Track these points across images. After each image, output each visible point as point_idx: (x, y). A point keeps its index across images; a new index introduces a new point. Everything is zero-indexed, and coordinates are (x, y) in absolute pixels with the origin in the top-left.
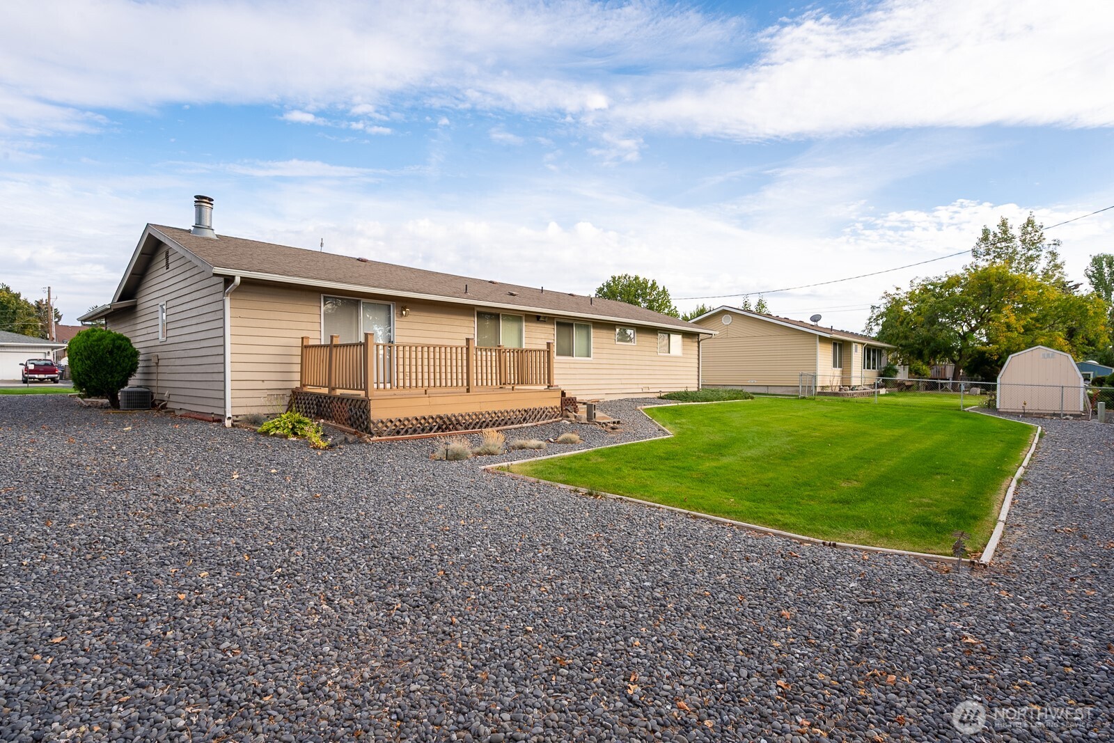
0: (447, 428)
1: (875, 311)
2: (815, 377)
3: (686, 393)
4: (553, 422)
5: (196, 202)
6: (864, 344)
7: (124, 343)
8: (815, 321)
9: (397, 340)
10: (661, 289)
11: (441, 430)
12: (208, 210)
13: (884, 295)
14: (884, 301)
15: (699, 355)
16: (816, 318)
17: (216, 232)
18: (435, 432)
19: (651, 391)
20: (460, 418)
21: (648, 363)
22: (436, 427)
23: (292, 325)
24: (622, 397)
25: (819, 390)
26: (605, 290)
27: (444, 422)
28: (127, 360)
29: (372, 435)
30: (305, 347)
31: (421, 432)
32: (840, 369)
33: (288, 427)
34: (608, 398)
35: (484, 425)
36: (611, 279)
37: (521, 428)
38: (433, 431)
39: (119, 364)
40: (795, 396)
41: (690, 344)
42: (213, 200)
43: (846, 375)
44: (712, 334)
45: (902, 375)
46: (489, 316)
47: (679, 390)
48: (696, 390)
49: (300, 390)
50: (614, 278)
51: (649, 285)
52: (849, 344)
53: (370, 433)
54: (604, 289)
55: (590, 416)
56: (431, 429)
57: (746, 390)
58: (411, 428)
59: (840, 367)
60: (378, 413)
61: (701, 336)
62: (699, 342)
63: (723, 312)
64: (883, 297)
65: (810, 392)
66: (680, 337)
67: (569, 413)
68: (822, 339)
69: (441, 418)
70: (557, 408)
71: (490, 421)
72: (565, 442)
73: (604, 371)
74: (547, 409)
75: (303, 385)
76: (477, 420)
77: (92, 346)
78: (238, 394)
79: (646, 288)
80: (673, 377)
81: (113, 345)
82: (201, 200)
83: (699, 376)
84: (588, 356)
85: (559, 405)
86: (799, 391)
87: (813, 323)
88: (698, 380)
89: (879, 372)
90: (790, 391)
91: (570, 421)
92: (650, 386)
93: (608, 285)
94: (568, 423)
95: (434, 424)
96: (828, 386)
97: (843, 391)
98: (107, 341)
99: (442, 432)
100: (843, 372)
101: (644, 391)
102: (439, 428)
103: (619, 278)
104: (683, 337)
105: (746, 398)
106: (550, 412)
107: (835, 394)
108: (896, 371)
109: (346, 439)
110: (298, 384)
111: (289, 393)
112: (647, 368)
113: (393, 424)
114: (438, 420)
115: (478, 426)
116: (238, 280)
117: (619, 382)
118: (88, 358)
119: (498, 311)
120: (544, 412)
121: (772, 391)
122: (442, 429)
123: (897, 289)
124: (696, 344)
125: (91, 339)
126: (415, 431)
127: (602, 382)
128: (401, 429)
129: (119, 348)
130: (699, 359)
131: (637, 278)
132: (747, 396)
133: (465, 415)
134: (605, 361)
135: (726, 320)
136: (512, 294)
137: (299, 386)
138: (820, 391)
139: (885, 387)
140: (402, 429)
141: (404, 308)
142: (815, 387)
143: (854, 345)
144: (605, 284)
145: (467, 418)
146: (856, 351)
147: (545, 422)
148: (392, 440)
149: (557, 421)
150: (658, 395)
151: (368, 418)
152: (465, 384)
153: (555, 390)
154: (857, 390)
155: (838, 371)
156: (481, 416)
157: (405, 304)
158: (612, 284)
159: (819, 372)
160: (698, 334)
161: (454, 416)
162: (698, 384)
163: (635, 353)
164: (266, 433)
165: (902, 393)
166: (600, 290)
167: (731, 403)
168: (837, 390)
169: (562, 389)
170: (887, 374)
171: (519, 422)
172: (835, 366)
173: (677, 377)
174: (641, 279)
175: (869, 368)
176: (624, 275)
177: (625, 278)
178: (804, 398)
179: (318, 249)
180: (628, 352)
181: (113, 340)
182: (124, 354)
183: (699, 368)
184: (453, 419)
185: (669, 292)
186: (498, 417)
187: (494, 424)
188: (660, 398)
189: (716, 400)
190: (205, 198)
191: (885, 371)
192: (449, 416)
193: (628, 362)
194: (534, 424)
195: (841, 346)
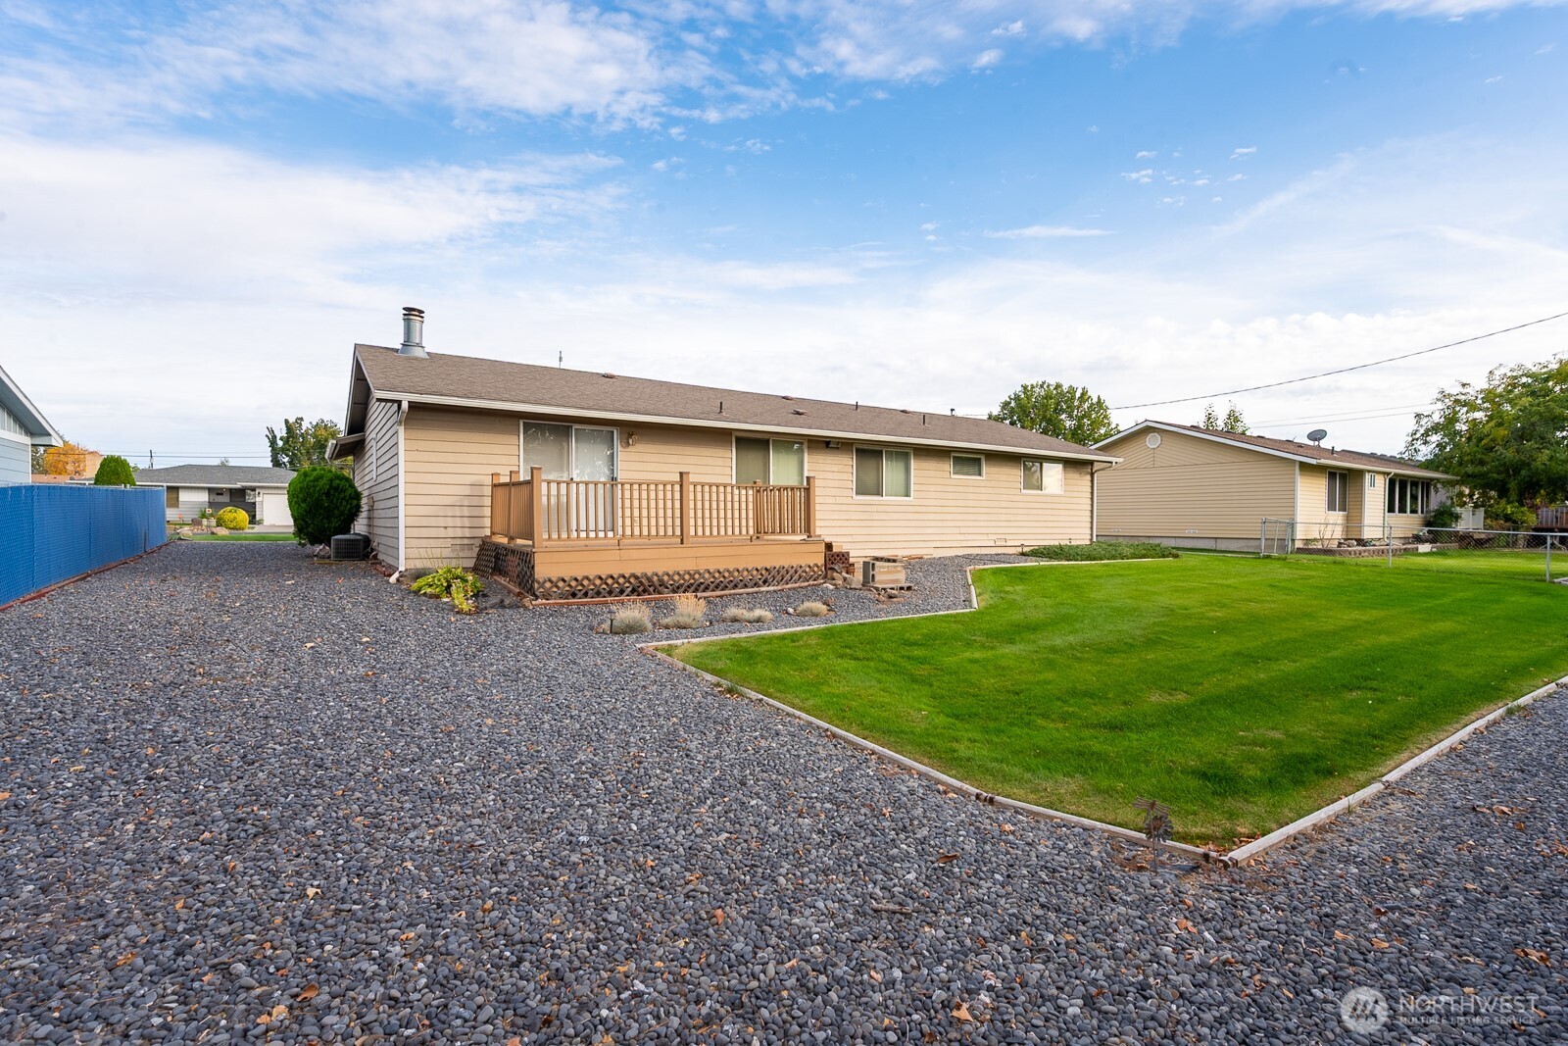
0: (645, 591)
1: (1423, 422)
2: (1292, 525)
3: (1061, 547)
4: (809, 585)
5: (405, 315)
6: (1388, 474)
7: (343, 483)
8: (1315, 440)
9: (621, 476)
10: (1095, 400)
11: (636, 593)
12: (418, 325)
13: (1440, 396)
14: (1440, 405)
15: (1092, 493)
16: (1317, 435)
17: (427, 350)
18: (628, 595)
19: (1009, 544)
20: (666, 578)
21: (1004, 504)
22: (629, 589)
23: (483, 459)
24: (961, 552)
25: (1299, 544)
26: (1013, 404)
27: (641, 582)
28: (344, 503)
29: (537, 598)
30: (494, 486)
31: (607, 595)
32: (1341, 513)
33: (442, 585)
34: (938, 554)
35: (702, 587)
36: (1020, 389)
37: (756, 593)
38: (625, 594)
39: (337, 508)
40: (1254, 553)
41: (1076, 476)
42: (423, 312)
43: (1354, 519)
44: (1111, 462)
45: (1469, 521)
46: (753, 444)
47: (1052, 543)
48: (1088, 543)
49: (488, 540)
50: (1025, 387)
51: (1078, 395)
52: (1360, 473)
53: (534, 595)
54: (1010, 403)
55: (868, 579)
56: (622, 592)
57: (1165, 543)
58: (592, 590)
59: (1343, 508)
60: (545, 569)
61: (1096, 466)
62: (1092, 475)
63: (1146, 430)
64: (1438, 400)
65: (1283, 547)
66: (1060, 466)
67: (835, 574)
68: (1305, 467)
69: (636, 578)
70: (818, 567)
71: (712, 582)
72: (803, 614)
73: (932, 516)
74: (801, 567)
75: (493, 533)
76: (692, 581)
77: (308, 487)
78: (415, 543)
79: (1073, 398)
80: (1050, 524)
81: (331, 486)
82: (411, 313)
83: (1092, 523)
84: (907, 494)
85: (821, 561)
86: (1260, 546)
87: (1311, 443)
88: (1092, 528)
89: (1426, 517)
90: (1251, 546)
91: (835, 585)
92: (1007, 537)
93: (1017, 398)
94: (831, 587)
95: (627, 585)
96: (1315, 540)
97: (1344, 548)
98: (324, 481)
99: (638, 595)
100: (1348, 519)
101: (998, 544)
102: (633, 591)
103: (1033, 387)
104: (1065, 467)
105: (1164, 556)
106: (806, 572)
107: (1327, 552)
108: (1457, 517)
109: (502, 601)
110: (488, 532)
111: (478, 542)
112: (1004, 511)
113: (567, 583)
114: (632, 580)
115: (693, 588)
116: (405, 405)
117: (957, 531)
118: (304, 501)
119: (766, 437)
120: (796, 572)
121: (1222, 545)
122: (638, 591)
123: (1464, 385)
124: (1089, 477)
125: (308, 478)
126: (598, 594)
127: (929, 531)
128: (577, 591)
129: (337, 489)
130: (1092, 499)
131: (1058, 386)
132: (1164, 553)
133: (674, 575)
134: (933, 502)
135: (1152, 441)
136: (798, 413)
137: (489, 534)
138: (1301, 546)
139: (1432, 541)
140: (580, 590)
141: (630, 435)
142: (1293, 540)
143: (1367, 476)
144: (1013, 397)
145: (676, 578)
146: (1373, 484)
147: (797, 585)
148: (562, 605)
149: (815, 585)
150: (1020, 550)
151: (532, 575)
152: (678, 533)
153: (815, 542)
154: (1374, 545)
155: (1338, 517)
156: (697, 576)
157: (633, 431)
158: (1023, 396)
159: (1299, 518)
160: (1091, 463)
161: (656, 575)
162: (1092, 535)
163: (983, 490)
164: (416, 593)
165: (1465, 552)
166: (1006, 405)
167: (1130, 564)
168: (1334, 545)
169: (828, 540)
170: (1438, 524)
171: (756, 585)
172: (1331, 507)
173: (1055, 524)
174: (1065, 388)
175: (1402, 510)
176: (1040, 383)
177: (1042, 386)
178: (1268, 557)
179: (555, 364)
180: (971, 490)
181: (331, 480)
182: (342, 495)
183: (1092, 511)
184: (655, 578)
185: (1107, 403)
186: (724, 577)
187: (717, 587)
188: (1023, 554)
189: (1108, 559)
190: (414, 310)
191: (1435, 516)
192: (649, 574)
193: (971, 504)
194: (779, 588)
195: (1344, 479)
